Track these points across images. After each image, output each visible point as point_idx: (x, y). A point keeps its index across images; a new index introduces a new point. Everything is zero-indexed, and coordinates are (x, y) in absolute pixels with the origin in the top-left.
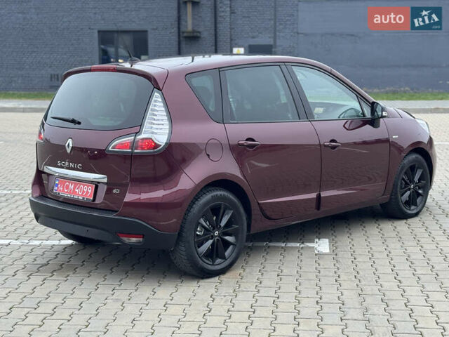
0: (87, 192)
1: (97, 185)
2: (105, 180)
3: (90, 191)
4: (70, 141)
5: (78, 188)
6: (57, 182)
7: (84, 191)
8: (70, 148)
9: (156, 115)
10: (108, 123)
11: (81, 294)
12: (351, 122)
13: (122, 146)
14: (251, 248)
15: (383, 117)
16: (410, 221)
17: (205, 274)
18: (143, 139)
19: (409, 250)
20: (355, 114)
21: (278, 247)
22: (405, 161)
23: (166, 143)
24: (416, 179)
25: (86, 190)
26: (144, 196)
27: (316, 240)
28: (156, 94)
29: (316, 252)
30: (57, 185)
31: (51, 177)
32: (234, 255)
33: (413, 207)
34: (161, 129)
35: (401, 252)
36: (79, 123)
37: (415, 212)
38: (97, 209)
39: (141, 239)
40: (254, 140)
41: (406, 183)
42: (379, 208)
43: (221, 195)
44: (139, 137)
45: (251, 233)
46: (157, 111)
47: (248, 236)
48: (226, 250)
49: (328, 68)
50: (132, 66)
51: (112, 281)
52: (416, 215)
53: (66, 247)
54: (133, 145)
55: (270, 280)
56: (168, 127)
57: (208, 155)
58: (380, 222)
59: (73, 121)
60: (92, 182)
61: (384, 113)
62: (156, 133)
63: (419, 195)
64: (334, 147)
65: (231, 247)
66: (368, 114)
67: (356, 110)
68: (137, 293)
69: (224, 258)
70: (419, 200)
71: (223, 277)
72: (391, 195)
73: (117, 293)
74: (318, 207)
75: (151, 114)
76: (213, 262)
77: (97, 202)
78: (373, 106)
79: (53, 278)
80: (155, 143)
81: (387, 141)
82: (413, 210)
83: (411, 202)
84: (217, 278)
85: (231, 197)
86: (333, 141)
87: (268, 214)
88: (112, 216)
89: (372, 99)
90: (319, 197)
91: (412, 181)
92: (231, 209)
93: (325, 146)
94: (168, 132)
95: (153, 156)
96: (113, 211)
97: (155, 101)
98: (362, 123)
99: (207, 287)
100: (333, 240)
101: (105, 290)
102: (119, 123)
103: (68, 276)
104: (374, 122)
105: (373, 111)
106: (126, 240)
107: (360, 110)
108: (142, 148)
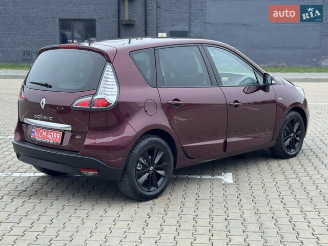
0: (57, 138)
1: (64, 132)
2: (70, 129)
3: (58, 137)
4: (44, 100)
5: (50, 134)
6: (34, 130)
7: (54, 137)
8: (44, 105)
9: (108, 82)
10: (72, 87)
11: (52, 212)
12: (249, 88)
13: (83, 104)
14: (176, 179)
15: (272, 84)
16: (290, 160)
17: (142, 198)
18: (99, 99)
19: (291, 181)
20: (252, 82)
21: (196, 179)
22: (287, 117)
23: (115, 102)
24: (295, 130)
25: (55, 136)
26: (99, 141)
27: (223, 174)
28: (108, 66)
29: (223, 182)
30: (34, 132)
31: (29, 126)
32: (164, 184)
33: (292, 150)
34: (112, 91)
35: (285, 182)
36: (51, 87)
37: (294, 153)
38: (64, 150)
39: (97, 172)
40: (179, 101)
41: (288, 133)
42: (269, 150)
43: (155, 140)
44: (95, 97)
45: (177, 168)
46: (109, 78)
47: (174, 170)
48: (158, 180)
49: (233, 48)
50: (89, 45)
51: (75, 203)
52: (295, 155)
53: (39, 178)
54: (91, 103)
55: (190, 202)
56: (117, 90)
57: (146, 111)
58: (268, 161)
59: (46, 85)
60: (60, 130)
61: (273, 81)
62: (108, 95)
63: (297, 141)
64: (237, 106)
65: (162, 178)
66: (261, 82)
67: (252, 80)
68: (93, 212)
69: (156, 186)
70: (297, 145)
71: (156, 201)
72: (277, 141)
73: (78, 212)
74: (225, 150)
75: (104, 81)
76: (149, 189)
77: (63, 145)
78: (265, 76)
79: (31, 200)
80: (107, 102)
81: (274, 102)
82: (293, 152)
83: (291, 146)
84: (152, 201)
85: (163, 142)
86: (236, 101)
87: (189, 154)
88: (75, 155)
89: (264, 72)
90: (225, 142)
91: (292, 131)
92: (162, 151)
93: (231, 105)
94: (117, 93)
95: (106, 111)
96: (75, 152)
97: (108, 71)
98: (256, 89)
99: (144, 208)
100: (235, 173)
101: (69, 210)
102: (80, 87)
103: (42, 199)
104: (265, 88)
105: (265, 80)
106: (85, 173)
107: (256, 79)
108: (98, 106)
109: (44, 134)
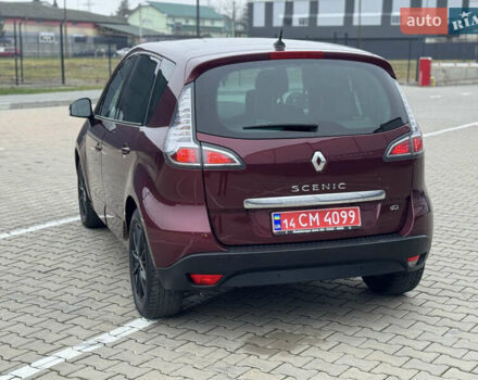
0: (349, 219)
2: (383, 197)
3: (353, 216)
4: (318, 154)
5: (330, 216)
6: (277, 218)
7: (342, 219)
8: (322, 165)
109: (314, 218)
